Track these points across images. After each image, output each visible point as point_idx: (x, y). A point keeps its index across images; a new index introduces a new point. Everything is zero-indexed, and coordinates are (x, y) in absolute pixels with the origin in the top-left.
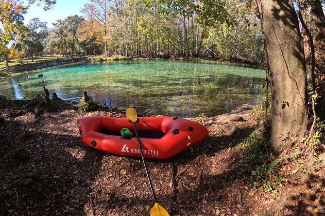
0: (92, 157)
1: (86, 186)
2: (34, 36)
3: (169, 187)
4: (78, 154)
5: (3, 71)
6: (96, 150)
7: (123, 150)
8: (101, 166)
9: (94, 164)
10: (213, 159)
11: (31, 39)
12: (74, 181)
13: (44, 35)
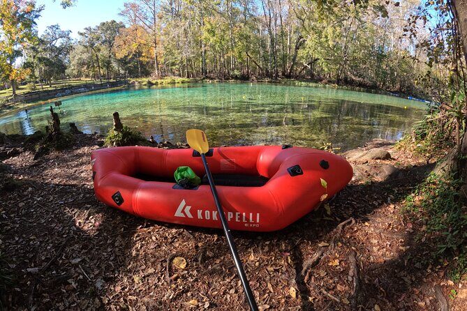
0: (114, 228)
1: (94, 294)
2: (52, 50)
3: (289, 297)
4: (88, 222)
5: (8, 101)
6: (124, 214)
7: (178, 214)
8: (131, 248)
9: (116, 244)
10: (369, 228)
11: (48, 55)
12: (70, 281)
13: (67, 49)
